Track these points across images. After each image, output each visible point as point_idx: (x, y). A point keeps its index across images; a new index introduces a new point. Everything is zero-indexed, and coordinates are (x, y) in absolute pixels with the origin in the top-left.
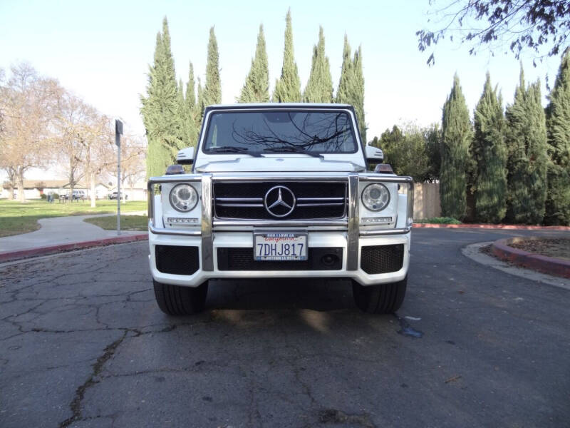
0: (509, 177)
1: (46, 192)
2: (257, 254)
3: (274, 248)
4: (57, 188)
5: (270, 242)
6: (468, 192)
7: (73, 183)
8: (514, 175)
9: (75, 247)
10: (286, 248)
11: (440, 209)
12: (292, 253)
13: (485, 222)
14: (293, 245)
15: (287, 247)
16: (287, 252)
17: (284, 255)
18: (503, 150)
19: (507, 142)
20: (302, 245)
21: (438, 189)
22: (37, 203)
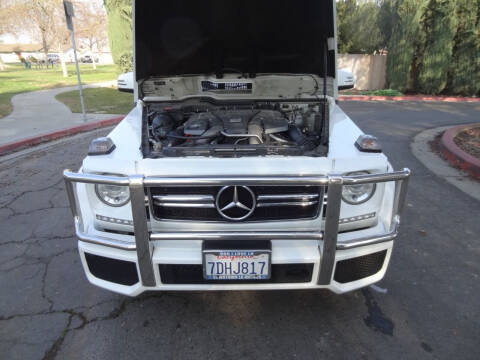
0: (455, 49)
1: (25, 56)
2: (208, 273)
3: (228, 266)
4: (34, 52)
5: (223, 261)
6: (413, 64)
7: (46, 48)
8: (460, 47)
9: (43, 139)
10: (243, 267)
11: (384, 81)
12: (250, 271)
13: (425, 94)
14: (253, 264)
15: (245, 266)
16: (245, 271)
17: (241, 273)
18: (454, 20)
19: (459, 12)
20: (264, 263)
21: (385, 60)
22: (16, 70)
